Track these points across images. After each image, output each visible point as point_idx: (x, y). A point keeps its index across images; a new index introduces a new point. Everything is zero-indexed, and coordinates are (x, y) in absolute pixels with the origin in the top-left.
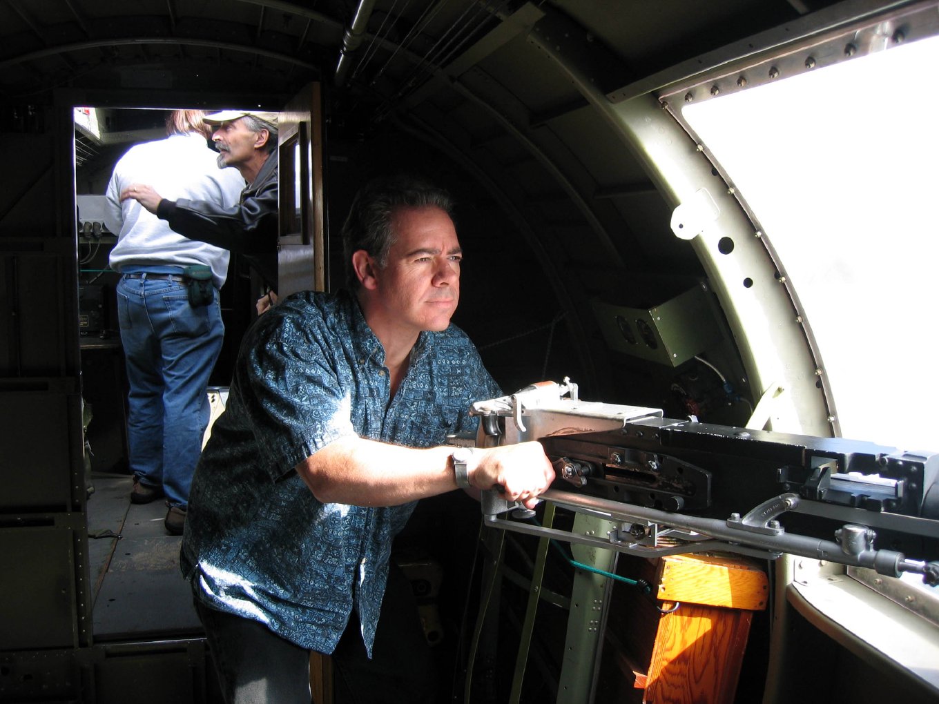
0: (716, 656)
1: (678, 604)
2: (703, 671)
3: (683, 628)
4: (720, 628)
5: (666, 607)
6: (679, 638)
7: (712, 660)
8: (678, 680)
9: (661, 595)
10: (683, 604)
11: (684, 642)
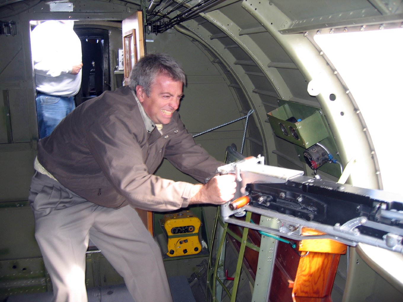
0: (324, 273)
1: (308, 253)
2: (318, 279)
3: (310, 262)
4: (326, 261)
5: (303, 254)
6: (308, 266)
7: (322, 275)
8: (307, 283)
9: (301, 249)
10: (310, 253)
11: (310, 268)
